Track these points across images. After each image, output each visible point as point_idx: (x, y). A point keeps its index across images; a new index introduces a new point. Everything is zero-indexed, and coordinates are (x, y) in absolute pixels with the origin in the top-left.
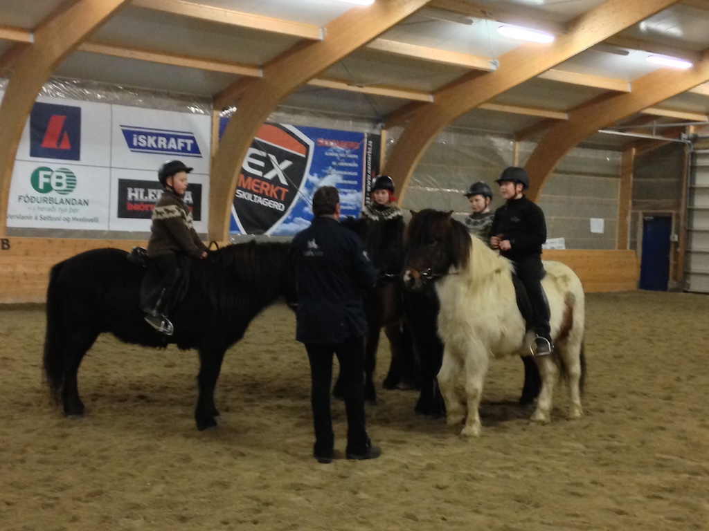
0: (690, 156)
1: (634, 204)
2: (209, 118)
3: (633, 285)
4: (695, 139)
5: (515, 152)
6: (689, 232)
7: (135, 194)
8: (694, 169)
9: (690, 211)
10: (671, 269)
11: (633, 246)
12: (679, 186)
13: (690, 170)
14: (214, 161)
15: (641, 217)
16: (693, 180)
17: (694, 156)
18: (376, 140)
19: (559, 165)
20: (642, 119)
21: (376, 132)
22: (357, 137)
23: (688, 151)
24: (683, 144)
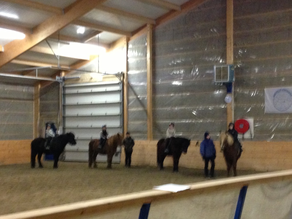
0: (62, 89)
4: (64, 79)
8: (64, 95)
13: (62, 96)
16: (64, 101)
17: (64, 88)
23: (61, 86)
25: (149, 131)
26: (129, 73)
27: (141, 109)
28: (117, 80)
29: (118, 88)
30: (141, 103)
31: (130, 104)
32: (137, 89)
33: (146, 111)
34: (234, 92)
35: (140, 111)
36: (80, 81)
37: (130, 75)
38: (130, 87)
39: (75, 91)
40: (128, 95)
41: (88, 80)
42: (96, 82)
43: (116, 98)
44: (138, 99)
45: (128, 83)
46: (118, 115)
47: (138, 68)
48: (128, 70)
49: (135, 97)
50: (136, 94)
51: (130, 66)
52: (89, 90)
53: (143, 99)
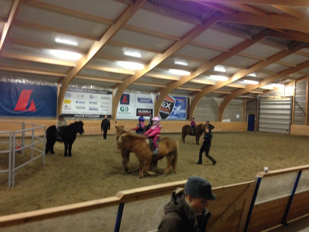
1: (246, 112)
2: (154, 96)
3: (246, 130)
4: (260, 97)
5: (219, 101)
6: (259, 118)
7: (139, 111)
8: (260, 104)
9: (259, 114)
10: (255, 126)
11: (246, 121)
12: (257, 108)
14: (155, 104)
15: (248, 115)
16: (260, 106)
17: (260, 101)
18: (189, 99)
19: (229, 103)
20: (248, 93)
21: (189, 97)
22: (185, 98)
23: (258, 100)
24: (257, 99)
25: (305, 122)
26: (296, 96)
27: (301, 112)
28: (289, 99)
29: (289, 102)
30: (301, 109)
31: (296, 109)
32: (299, 103)
33: (304, 113)
35: (301, 113)
36: (268, 98)
37: (296, 97)
38: (296, 102)
39: (266, 103)
40: (295, 105)
41: (273, 98)
42: (277, 99)
43: (289, 107)
45: (295, 100)
46: (289, 114)
47: (301, 94)
48: (295, 95)
49: (298, 107)
50: (299, 105)
51: (296, 93)
52: (274, 103)
53: (303, 108)
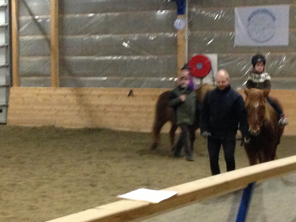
27: (40, 37)
30: (41, 27)
32: (33, 6)
33: (48, 41)
34: (189, 12)
44: (35, 20)
49: (30, 18)
53: (44, 21)
